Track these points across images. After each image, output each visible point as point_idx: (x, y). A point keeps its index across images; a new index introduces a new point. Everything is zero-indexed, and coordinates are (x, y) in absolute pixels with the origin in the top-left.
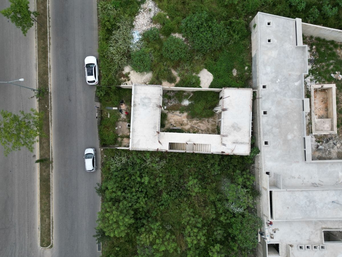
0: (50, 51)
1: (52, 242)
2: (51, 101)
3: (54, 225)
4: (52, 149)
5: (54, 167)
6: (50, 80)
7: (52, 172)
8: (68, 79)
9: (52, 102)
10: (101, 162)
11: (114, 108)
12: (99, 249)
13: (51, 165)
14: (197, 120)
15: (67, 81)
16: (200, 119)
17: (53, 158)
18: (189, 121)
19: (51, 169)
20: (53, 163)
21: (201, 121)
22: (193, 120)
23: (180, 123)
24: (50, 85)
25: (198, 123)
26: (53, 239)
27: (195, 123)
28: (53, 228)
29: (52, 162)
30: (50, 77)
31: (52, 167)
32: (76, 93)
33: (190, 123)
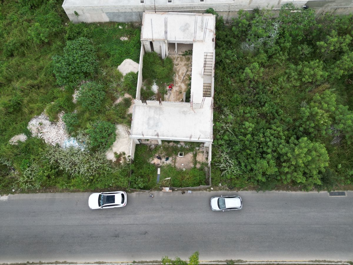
0: (75, 262)
1: (345, 262)
2: (146, 261)
3: (321, 259)
4: (213, 262)
5: (239, 259)
6: (115, 263)
7: (246, 262)
8: (117, 236)
9: (148, 261)
10: (228, 190)
11: (159, 173)
12: (343, 194)
13: (236, 262)
14: (176, 76)
15: (119, 237)
16: (175, 73)
17: (225, 260)
18: (176, 85)
19: (241, 262)
20: (233, 259)
21: (176, 72)
22: (175, 80)
23: (179, 95)
24: (123, 263)
25: (179, 76)
26: (340, 260)
27: (178, 79)
28: (325, 261)
29: (231, 261)
30: (111, 263)
31: (238, 261)
32: (137, 224)
33: (178, 83)
